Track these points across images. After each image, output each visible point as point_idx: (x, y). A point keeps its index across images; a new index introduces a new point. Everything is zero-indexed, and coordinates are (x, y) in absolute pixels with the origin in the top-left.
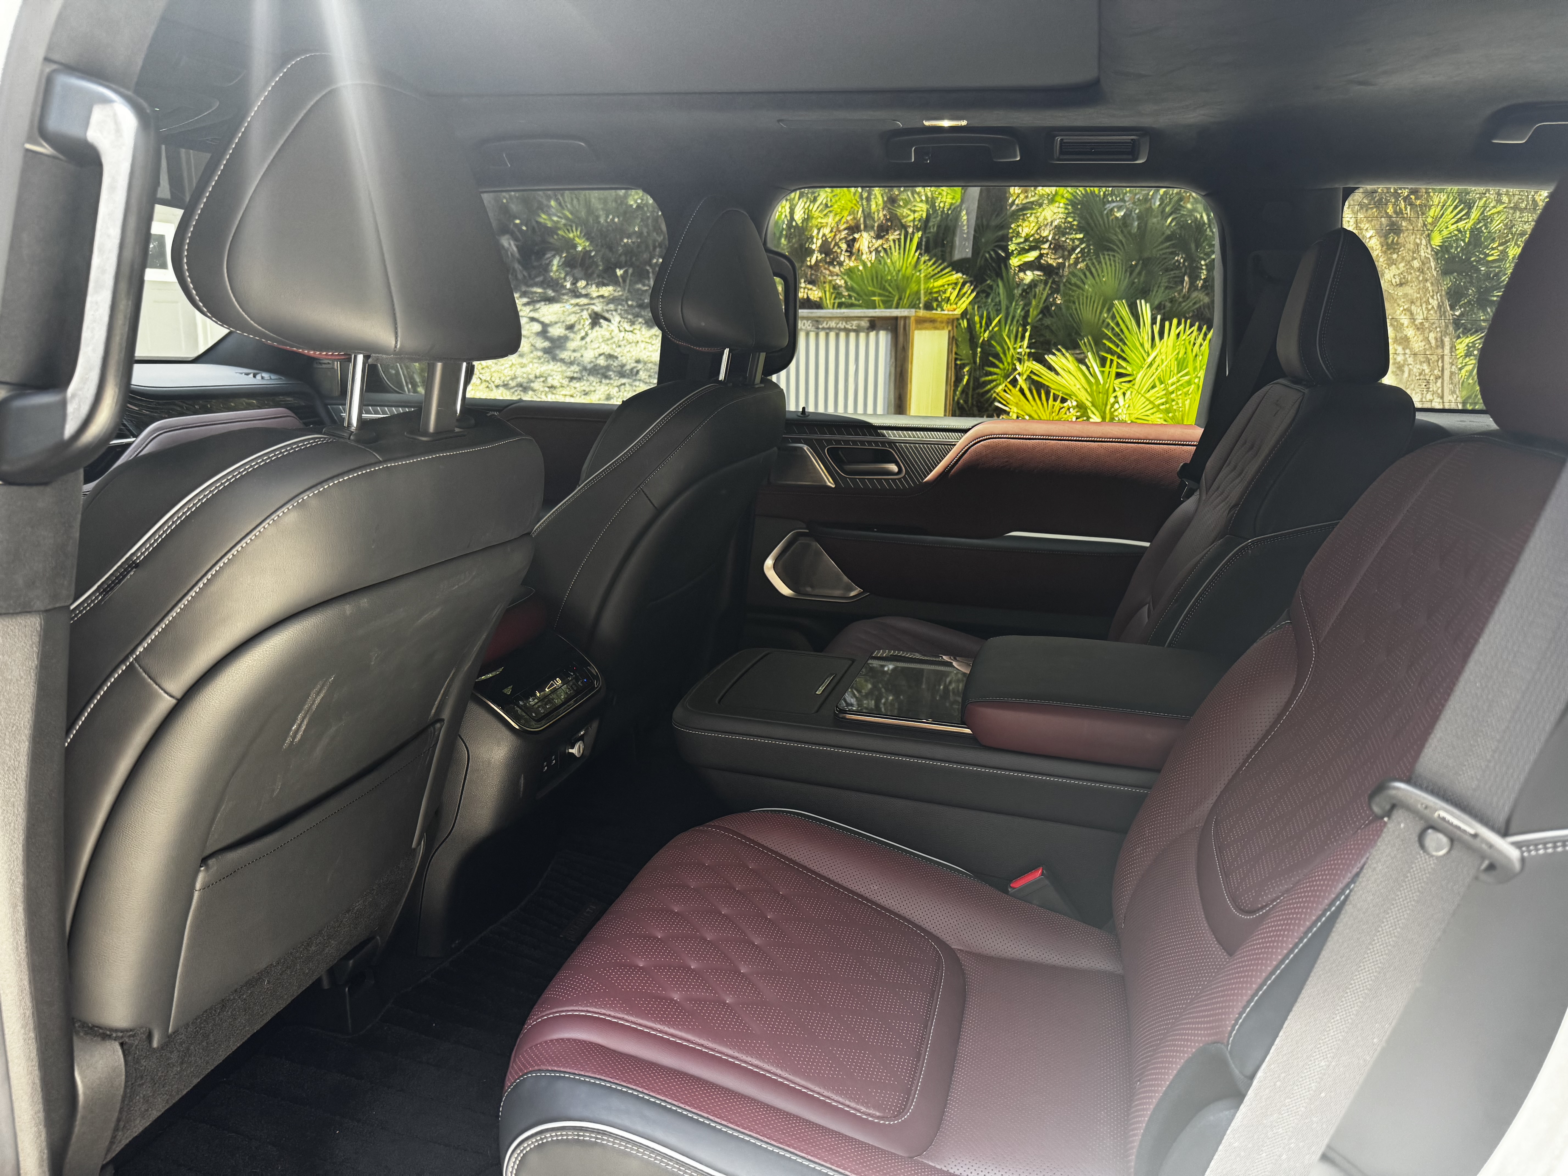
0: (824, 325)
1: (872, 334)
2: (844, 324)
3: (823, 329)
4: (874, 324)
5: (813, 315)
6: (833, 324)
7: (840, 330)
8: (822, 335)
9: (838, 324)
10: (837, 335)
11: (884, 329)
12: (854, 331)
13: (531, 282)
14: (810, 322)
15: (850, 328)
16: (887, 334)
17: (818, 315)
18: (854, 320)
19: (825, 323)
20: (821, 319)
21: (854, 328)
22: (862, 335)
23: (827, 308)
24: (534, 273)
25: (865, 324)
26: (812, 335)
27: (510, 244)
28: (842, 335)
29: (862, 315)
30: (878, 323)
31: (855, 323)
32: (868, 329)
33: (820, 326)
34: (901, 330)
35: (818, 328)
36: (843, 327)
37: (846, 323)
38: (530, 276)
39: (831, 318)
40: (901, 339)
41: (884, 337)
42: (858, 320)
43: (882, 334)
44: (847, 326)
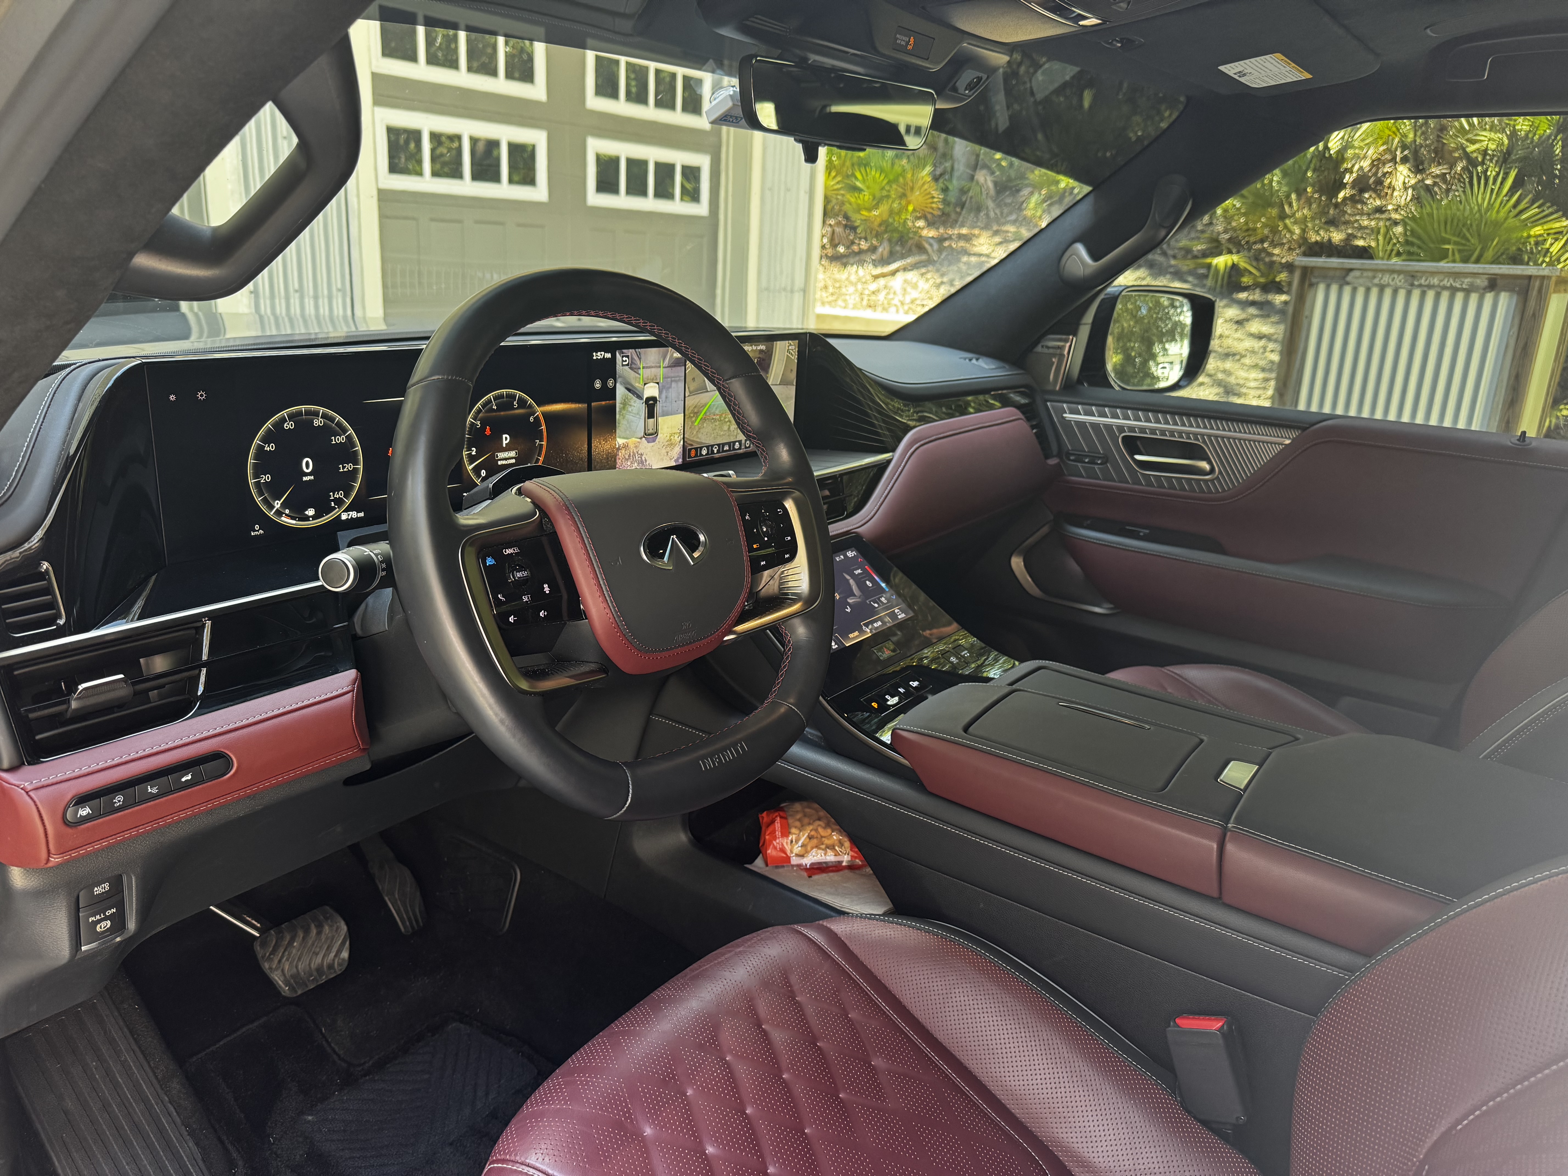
0: (1423, 281)
1: (1489, 297)
2: (1451, 281)
3: (1420, 286)
4: (1494, 284)
5: (1409, 268)
6: (1435, 281)
7: (1445, 288)
8: (1416, 294)
9: (1441, 281)
10: (1438, 296)
11: (1505, 291)
12: (1463, 290)
13: (1003, 220)
14: (1401, 277)
15: (1459, 286)
16: (1511, 298)
17: (1417, 268)
18: (1466, 277)
19: (1424, 278)
20: (1419, 274)
21: (1464, 286)
22: (1474, 298)
23: (1378, 258)
24: (1006, 211)
25: (1481, 282)
26: (1402, 294)
27: (986, 180)
28: (1445, 295)
29: (1481, 271)
30: (1500, 282)
31: (1467, 280)
32: (1485, 289)
33: (1416, 283)
34: (1534, 293)
35: (1412, 285)
36: (1448, 285)
37: (1454, 281)
38: (1002, 213)
39: (1433, 274)
40: (1532, 303)
41: (1505, 301)
42: (1472, 277)
43: (1504, 297)
44: (1454, 284)
